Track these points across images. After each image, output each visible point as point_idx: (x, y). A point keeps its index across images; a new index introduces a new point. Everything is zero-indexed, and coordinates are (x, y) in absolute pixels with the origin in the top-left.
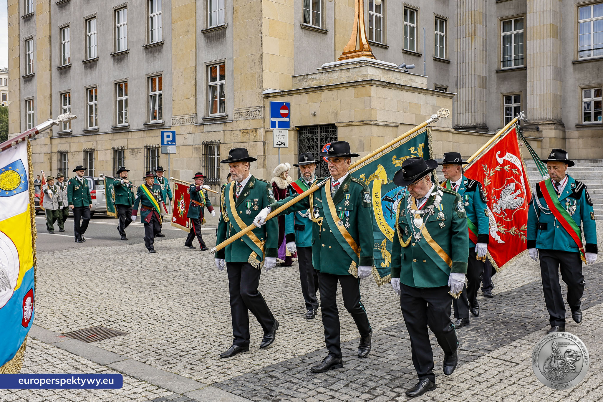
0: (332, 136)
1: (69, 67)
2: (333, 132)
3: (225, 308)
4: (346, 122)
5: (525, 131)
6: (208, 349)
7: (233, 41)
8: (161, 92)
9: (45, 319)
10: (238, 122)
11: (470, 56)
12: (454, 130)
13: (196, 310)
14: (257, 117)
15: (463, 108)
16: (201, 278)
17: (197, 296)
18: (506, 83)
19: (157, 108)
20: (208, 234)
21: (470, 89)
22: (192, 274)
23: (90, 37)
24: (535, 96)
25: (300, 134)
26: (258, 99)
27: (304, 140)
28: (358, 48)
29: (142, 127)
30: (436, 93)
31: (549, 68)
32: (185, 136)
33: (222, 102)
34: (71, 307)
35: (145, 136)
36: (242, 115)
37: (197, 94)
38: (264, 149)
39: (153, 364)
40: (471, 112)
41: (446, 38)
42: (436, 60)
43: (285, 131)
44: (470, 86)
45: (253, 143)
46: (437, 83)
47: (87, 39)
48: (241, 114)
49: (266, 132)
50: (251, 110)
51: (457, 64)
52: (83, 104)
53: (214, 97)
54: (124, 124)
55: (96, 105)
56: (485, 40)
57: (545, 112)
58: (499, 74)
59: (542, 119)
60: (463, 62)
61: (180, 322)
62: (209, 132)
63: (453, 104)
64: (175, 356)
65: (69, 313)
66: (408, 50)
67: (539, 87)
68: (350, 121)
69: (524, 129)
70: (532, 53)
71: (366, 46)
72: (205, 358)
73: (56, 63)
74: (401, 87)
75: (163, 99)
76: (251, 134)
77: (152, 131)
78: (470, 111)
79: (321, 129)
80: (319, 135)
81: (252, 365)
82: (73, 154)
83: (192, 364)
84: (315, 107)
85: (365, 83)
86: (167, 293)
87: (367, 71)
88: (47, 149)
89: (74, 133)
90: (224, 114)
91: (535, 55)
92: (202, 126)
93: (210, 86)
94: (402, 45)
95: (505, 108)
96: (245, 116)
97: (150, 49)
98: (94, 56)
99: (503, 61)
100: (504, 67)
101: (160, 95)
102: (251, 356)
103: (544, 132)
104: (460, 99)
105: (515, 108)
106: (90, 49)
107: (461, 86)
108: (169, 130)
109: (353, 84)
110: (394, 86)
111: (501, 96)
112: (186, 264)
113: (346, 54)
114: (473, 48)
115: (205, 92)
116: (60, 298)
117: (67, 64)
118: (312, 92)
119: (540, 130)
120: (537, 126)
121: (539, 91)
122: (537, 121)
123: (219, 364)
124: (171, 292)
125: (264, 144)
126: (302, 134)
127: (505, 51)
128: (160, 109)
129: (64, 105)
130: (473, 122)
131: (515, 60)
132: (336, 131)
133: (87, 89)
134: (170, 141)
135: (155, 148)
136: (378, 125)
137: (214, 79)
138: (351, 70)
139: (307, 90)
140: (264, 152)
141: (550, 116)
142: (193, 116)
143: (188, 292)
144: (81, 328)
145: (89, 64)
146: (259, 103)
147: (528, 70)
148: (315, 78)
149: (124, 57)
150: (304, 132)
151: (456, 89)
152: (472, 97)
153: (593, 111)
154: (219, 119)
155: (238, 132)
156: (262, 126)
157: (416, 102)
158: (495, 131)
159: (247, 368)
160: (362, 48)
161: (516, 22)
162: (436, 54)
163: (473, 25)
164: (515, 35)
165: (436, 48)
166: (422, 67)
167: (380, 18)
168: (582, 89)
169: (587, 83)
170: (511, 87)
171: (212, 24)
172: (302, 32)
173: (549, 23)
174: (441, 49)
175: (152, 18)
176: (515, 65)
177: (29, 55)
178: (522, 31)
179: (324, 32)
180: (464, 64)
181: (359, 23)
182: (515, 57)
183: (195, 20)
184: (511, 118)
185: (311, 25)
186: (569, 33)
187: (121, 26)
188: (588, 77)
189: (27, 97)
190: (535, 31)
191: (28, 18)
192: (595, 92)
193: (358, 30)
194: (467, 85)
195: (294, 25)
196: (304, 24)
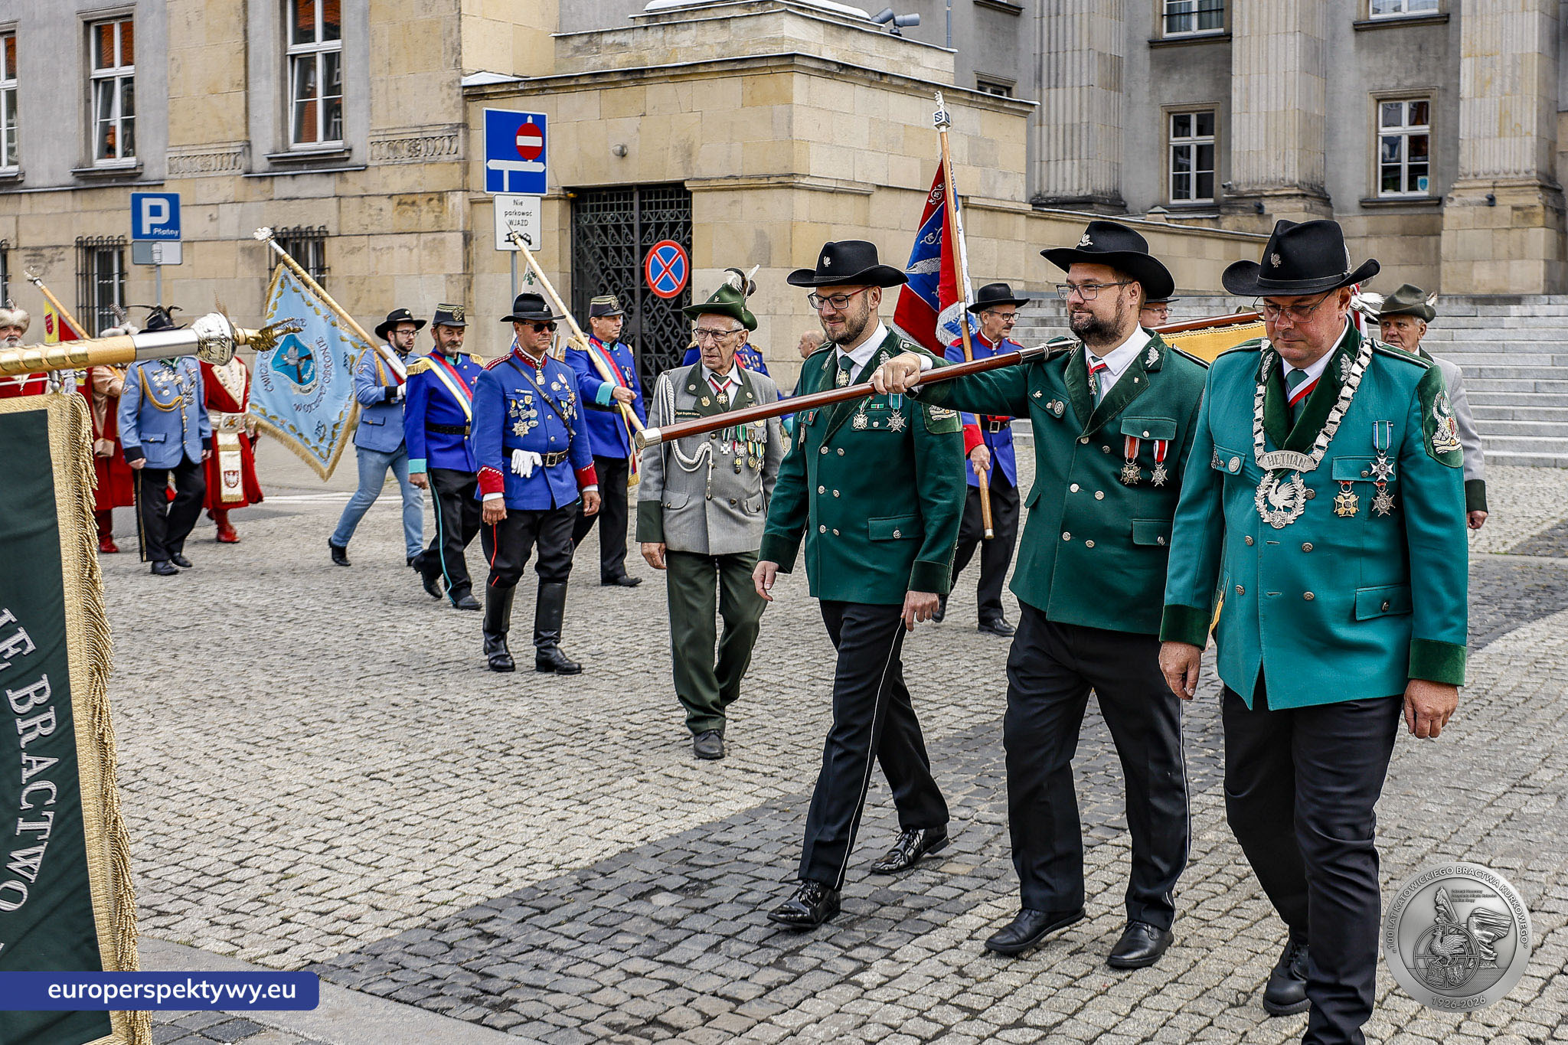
0: (677, 218)
2: (679, 206)
3: (343, 737)
4: (718, 179)
5: (1228, 214)
6: (287, 865)
8: (128, 71)
10: (384, 171)
12: (1029, 207)
13: (249, 748)
14: (445, 158)
15: (1057, 144)
16: (266, 650)
18: (1177, 76)
19: (117, 119)
20: (289, 514)
21: (1077, 90)
22: (236, 637)
24: (1254, 114)
25: (578, 211)
26: (448, 102)
27: (591, 229)
29: (66, 179)
30: (980, 100)
31: (1291, 39)
32: (211, 210)
33: (333, 109)
35: (80, 208)
36: (395, 149)
37: (251, 79)
38: (467, 254)
40: (1080, 158)
42: (981, 3)
43: (531, 202)
44: (1076, 83)
45: (430, 237)
46: (983, 69)
48: (393, 146)
49: (472, 203)
50: (425, 135)
51: (1042, 17)
53: (306, 91)
54: (6, 169)
57: (1281, 163)
58: (1155, 52)
59: (1272, 183)
60: (1058, 14)
62: (292, 199)
63: (1029, 133)
67: (1264, 92)
68: (731, 177)
69: (1223, 210)
72: (278, 890)
74: (879, 76)
75: (137, 93)
76: (424, 207)
77: (101, 195)
78: (1076, 156)
79: (642, 197)
80: (636, 213)
81: (425, 906)
83: (234, 912)
84: (625, 129)
85: (776, 59)
86: (154, 698)
87: (780, 27)
90: (338, 143)
92: (268, 181)
93: (293, 57)
95: (1171, 149)
96: (405, 152)
99: (1170, 15)
100: (1169, 30)
101: (128, 81)
102: (425, 878)
104: (1049, 119)
105: (1200, 148)
107: (1053, 82)
108: (158, 191)
109: (739, 67)
110: (859, 73)
111: (1161, 115)
112: (216, 608)
115: (275, 73)
118: (617, 84)
119: (1267, 212)
120: (1257, 201)
121: (1263, 103)
122: (1257, 188)
123: (322, 908)
125: (468, 238)
126: (585, 211)
128: (128, 125)
130: (1084, 185)
131: (1200, 12)
132: (688, 204)
134: (162, 227)
135: (113, 247)
136: (811, 190)
137: (304, 34)
138: (733, 24)
139: (599, 79)
140: (467, 264)
141: (1294, 175)
142: (239, 150)
143: (223, 694)
146: (451, 114)
147: (1236, 45)
148: (624, 45)
150: (592, 206)
151: (1038, 90)
152: (1081, 115)
153: (1405, 164)
154: (324, 161)
155: (385, 200)
156: (458, 182)
157: (924, 125)
158: (1145, 212)
159: (411, 916)
166: (941, 22)
168: (1378, 100)
169: (1390, 85)
170: (1189, 90)
176: (1200, 28)
180: (1060, 19)
182: (1200, 3)
184: (1188, 176)
188: (1395, 69)
192: (1411, 109)
194: (1069, 79)
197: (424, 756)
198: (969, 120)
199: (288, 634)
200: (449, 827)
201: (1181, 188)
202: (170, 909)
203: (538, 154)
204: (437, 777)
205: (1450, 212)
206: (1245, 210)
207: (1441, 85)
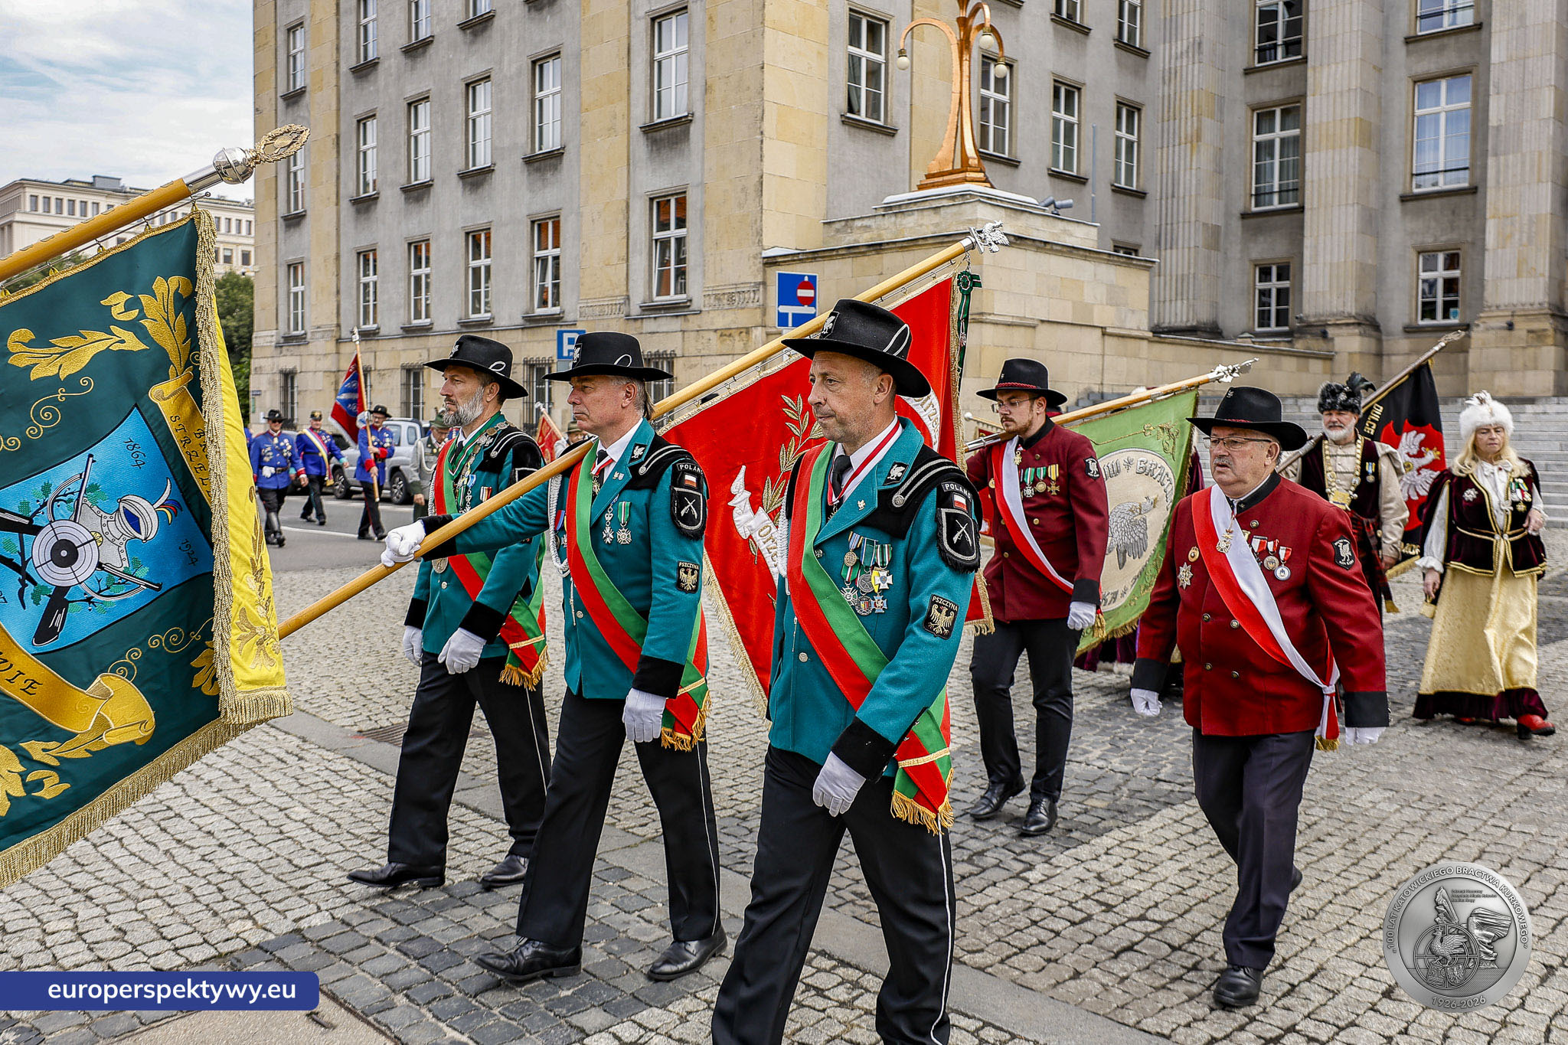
1: (373, 200)
5: (1299, 338)
7: (704, 149)
8: (556, 252)
9: (325, 701)
10: (712, 314)
11: (1187, 186)
12: (1150, 334)
14: (750, 305)
15: (1171, 289)
18: (1261, 239)
19: (549, 282)
21: (1186, 250)
23: (416, 138)
24: (1321, 265)
26: (753, 268)
28: (958, 166)
29: (519, 321)
30: (1116, 259)
31: (1350, 209)
33: (681, 273)
34: (377, 679)
35: (526, 339)
36: (719, 299)
37: (630, 255)
40: (1188, 299)
41: (1139, 144)
42: (1117, 190)
44: (1186, 245)
46: (1118, 238)
47: (412, 141)
48: (717, 298)
49: (768, 334)
50: (738, 290)
51: (1161, 199)
52: (402, 273)
53: (664, 262)
54: (483, 316)
55: (427, 276)
56: (1219, 153)
57: (1341, 300)
58: (1246, 221)
59: (1334, 315)
60: (1173, 196)
62: (653, 333)
63: (1151, 282)
65: (373, 691)
66: (1061, 169)
67: (1329, 248)
69: (1296, 335)
70: (1316, 178)
71: (974, 161)
73: (349, 190)
74: (1043, 246)
75: (562, 266)
76: (737, 338)
77: (539, 330)
78: (1185, 297)
81: (734, 802)
82: (381, 373)
87: (975, 212)
88: (328, 363)
89: (383, 332)
90: (684, 296)
91: (1323, 182)
92: (639, 321)
93: (656, 240)
94: (1047, 160)
95: (1257, 291)
96: (725, 302)
97: (536, 165)
98: (424, 176)
99: (1257, 195)
100: (1256, 205)
101: (556, 258)
103: (1337, 340)
104: (1165, 272)
105: (1279, 291)
106: (416, 162)
107: (1169, 245)
108: (573, 329)
109: (946, 240)
110: (1029, 242)
111: (1249, 267)
113: (934, 178)
114: (1194, 167)
115: (645, 251)
116: (355, 661)
117: (371, 192)
118: (863, 254)
119: (1330, 336)
120: (1322, 328)
121: (1328, 257)
122: (1323, 318)
127: (1261, 174)
128: (556, 286)
129: (366, 275)
130: (1191, 319)
131: (1280, 192)
133: (410, 244)
135: (545, 365)
136: (996, 324)
137: (664, 226)
138: (942, 211)
139: (852, 251)
141: (1351, 308)
142: (622, 301)
144: (395, 721)
145: (415, 194)
146: (755, 276)
147: (1307, 214)
148: (870, 227)
149: (484, 180)
151: (1157, 251)
152: (1189, 268)
153: (1440, 299)
154: (674, 308)
155: (712, 333)
156: (759, 321)
157: (1073, 277)
158: (1236, 337)
159: (725, 808)
160: (965, 166)
161: (1285, 112)
162: (1117, 178)
163: (1195, 118)
164: (1283, 141)
165: (1118, 165)
166: (1089, 204)
167: (1004, 104)
168: (1419, 253)
169: (1429, 241)
170: (1269, 248)
171: (662, 114)
172: (844, 131)
173: (1352, 116)
174: (1129, 169)
175: (541, 101)
176: (1280, 203)
177: (295, 174)
178: (1296, 132)
179: (889, 132)
180: (1175, 200)
181: (960, 113)
182: (1280, 185)
183: (629, 105)
184: (1269, 311)
185: (863, 117)
186: (1396, 137)
187: (479, 116)
188: (1433, 229)
189: (291, 258)
190: (1324, 132)
191: (294, 98)
192: (1445, 259)
193: (959, 128)
194: (1180, 242)
195: (829, 117)
196: (849, 115)
197: (734, 702)
198: (1109, 273)
200: (750, 750)
201: (1264, 319)
204: (742, 717)
205: (1477, 334)
206: (1313, 335)
207: (1469, 239)
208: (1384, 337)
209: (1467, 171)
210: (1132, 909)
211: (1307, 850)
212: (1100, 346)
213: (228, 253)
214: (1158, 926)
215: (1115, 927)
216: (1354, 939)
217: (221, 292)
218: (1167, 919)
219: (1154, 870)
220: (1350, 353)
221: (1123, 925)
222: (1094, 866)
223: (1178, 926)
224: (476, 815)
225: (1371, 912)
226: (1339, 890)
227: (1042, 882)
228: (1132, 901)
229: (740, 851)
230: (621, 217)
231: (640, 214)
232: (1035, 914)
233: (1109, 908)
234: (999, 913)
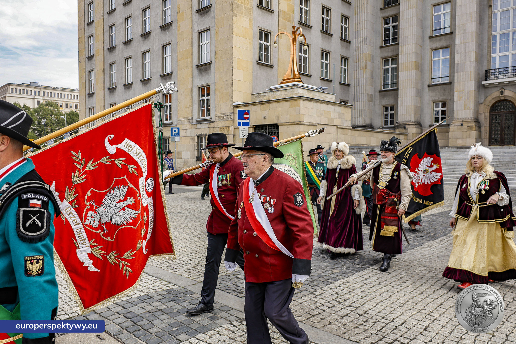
0: (276, 131)
1: (115, 88)
2: (276, 128)
4: (284, 123)
7: (215, 72)
8: (170, 104)
10: (218, 122)
11: (363, 81)
12: (352, 128)
13: (192, 237)
14: (230, 119)
15: (358, 114)
16: (195, 217)
17: (192, 228)
18: (385, 98)
19: (168, 113)
21: (362, 102)
22: (189, 215)
23: (128, 70)
24: (404, 106)
26: (230, 108)
28: (292, 77)
30: (341, 105)
31: (413, 89)
32: (185, 131)
33: (208, 110)
36: (220, 118)
37: (193, 105)
38: (233, 139)
39: (166, 268)
40: (363, 117)
41: (348, 70)
42: (341, 84)
43: (246, 128)
46: (341, 98)
47: (126, 71)
48: (219, 117)
49: (235, 128)
50: (226, 115)
51: (355, 86)
53: (203, 107)
56: (372, 72)
57: (410, 117)
58: (381, 93)
59: (408, 122)
61: (182, 244)
62: (200, 128)
63: (352, 112)
64: (179, 264)
66: (324, 78)
67: (406, 101)
68: (287, 122)
69: (396, 128)
70: (402, 80)
71: (297, 75)
73: (107, 85)
74: (319, 101)
75: (172, 108)
76: (225, 130)
77: (165, 128)
79: (269, 127)
80: (267, 130)
81: (226, 271)
83: (189, 269)
84: (265, 113)
85: (297, 98)
87: (298, 91)
90: (209, 117)
91: (404, 81)
92: (196, 125)
93: (201, 100)
94: (320, 75)
95: (384, 114)
96: (222, 119)
97: (164, 77)
98: (130, 81)
99: (384, 85)
100: (384, 88)
101: (170, 106)
103: (409, 129)
104: (356, 108)
105: (391, 114)
106: (128, 77)
107: (357, 101)
108: (175, 127)
109: (289, 99)
110: (315, 100)
111: (381, 107)
113: (285, 80)
114: (365, 77)
115: (197, 103)
117: (114, 86)
118: (264, 104)
119: (406, 128)
120: (404, 126)
121: (406, 104)
122: (404, 123)
124: (177, 226)
125: (234, 136)
127: (385, 79)
128: (170, 114)
130: (364, 123)
131: (391, 84)
132: (278, 128)
134: (176, 134)
135: (167, 138)
136: (304, 125)
137: (203, 96)
138: (288, 90)
139: (260, 103)
141: (413, 119)
142: (190, 119)
143: (187, 226)
145: (127, 86)
146: (231, 111)
147: (399, 91)
148: (266, 96)
149: (148, 82)
150: (258, 129)
151: (353, 102)
152: (363, 108)
154: (206, 121)
155: (218, 128)
156: (232, 124)
157: (328, 110)
158: (378, 129)
160: (295, 77)
161: (392, 60)
162: (341, 80)
163: (365, 62)
164: (392, 68)
165: (341, 76)
166: (332, 88)
167: (306, 58)
168: (434, 102)
169: (437, 99)
170: (388, 101)
171: (202, 62)
172: (258, 66)
173: (413, 61)
174: (345, 77)
175: (165, 58)
176: (391, 87)
177: (91, 81)
178: (396, 66)
179: (271, 67)
180: (359, 87)
181: (293, 61)
182: (391, 82)
183: (192, 59)
184: (388, 120)
185: (263, 62)
186: (426, 67)
187: (147, 63)
188: (438, 95)
189: (90, 106)
190: (404, 66)
191: (90, 58)
192: (442, 104)
193: (293, 65)
194: (361, 99)
195: (253, 62)
196: (259, 61)
198: (339, 109)
199: (199, 215)
201: (386, 123)
202: (177, 268)
203: (248, 118)
205: (451, 128)
206: (401, 128)
207: (449, 98)
208: (423, 128)
209: (448, 77)
210: (347, 303)
211: (400, 285)
212: (336, 132)
213: (71, 105)
214: (355, 308)
215: (342, 309)
216: (415, 312)
217: (69, 117)
218: (358, 306)
219: (354, 291)
220: (413, 133)
221: (344, 308)
222: (335, 290)
223: (361, 308)
224: (147, 275)
225: (420, 304)
226: (410, 298)
227: (319, 295)
228: (347, 301)
229: (227, 286)
230: (190, 93)
231: (196, 91)
232: (318, 305)
233: (340, 303)
234: (306, 304)
